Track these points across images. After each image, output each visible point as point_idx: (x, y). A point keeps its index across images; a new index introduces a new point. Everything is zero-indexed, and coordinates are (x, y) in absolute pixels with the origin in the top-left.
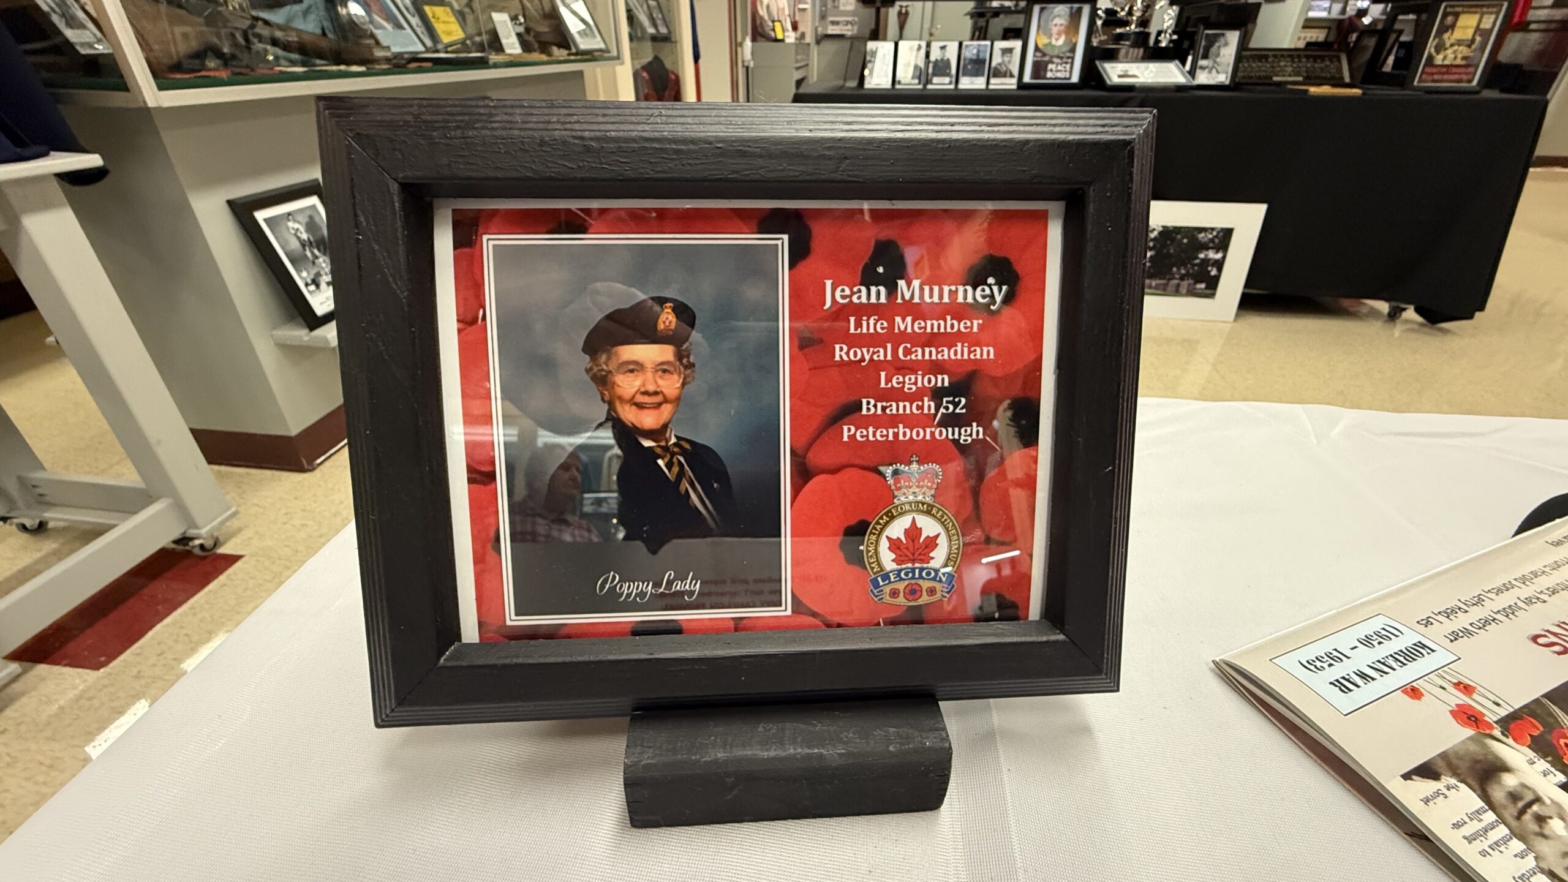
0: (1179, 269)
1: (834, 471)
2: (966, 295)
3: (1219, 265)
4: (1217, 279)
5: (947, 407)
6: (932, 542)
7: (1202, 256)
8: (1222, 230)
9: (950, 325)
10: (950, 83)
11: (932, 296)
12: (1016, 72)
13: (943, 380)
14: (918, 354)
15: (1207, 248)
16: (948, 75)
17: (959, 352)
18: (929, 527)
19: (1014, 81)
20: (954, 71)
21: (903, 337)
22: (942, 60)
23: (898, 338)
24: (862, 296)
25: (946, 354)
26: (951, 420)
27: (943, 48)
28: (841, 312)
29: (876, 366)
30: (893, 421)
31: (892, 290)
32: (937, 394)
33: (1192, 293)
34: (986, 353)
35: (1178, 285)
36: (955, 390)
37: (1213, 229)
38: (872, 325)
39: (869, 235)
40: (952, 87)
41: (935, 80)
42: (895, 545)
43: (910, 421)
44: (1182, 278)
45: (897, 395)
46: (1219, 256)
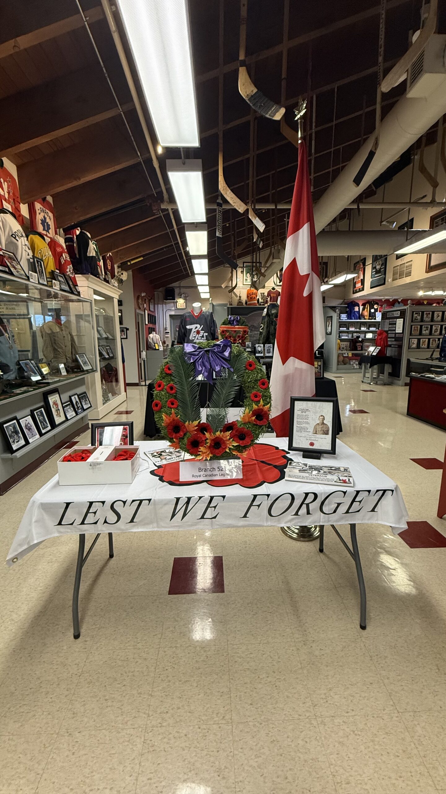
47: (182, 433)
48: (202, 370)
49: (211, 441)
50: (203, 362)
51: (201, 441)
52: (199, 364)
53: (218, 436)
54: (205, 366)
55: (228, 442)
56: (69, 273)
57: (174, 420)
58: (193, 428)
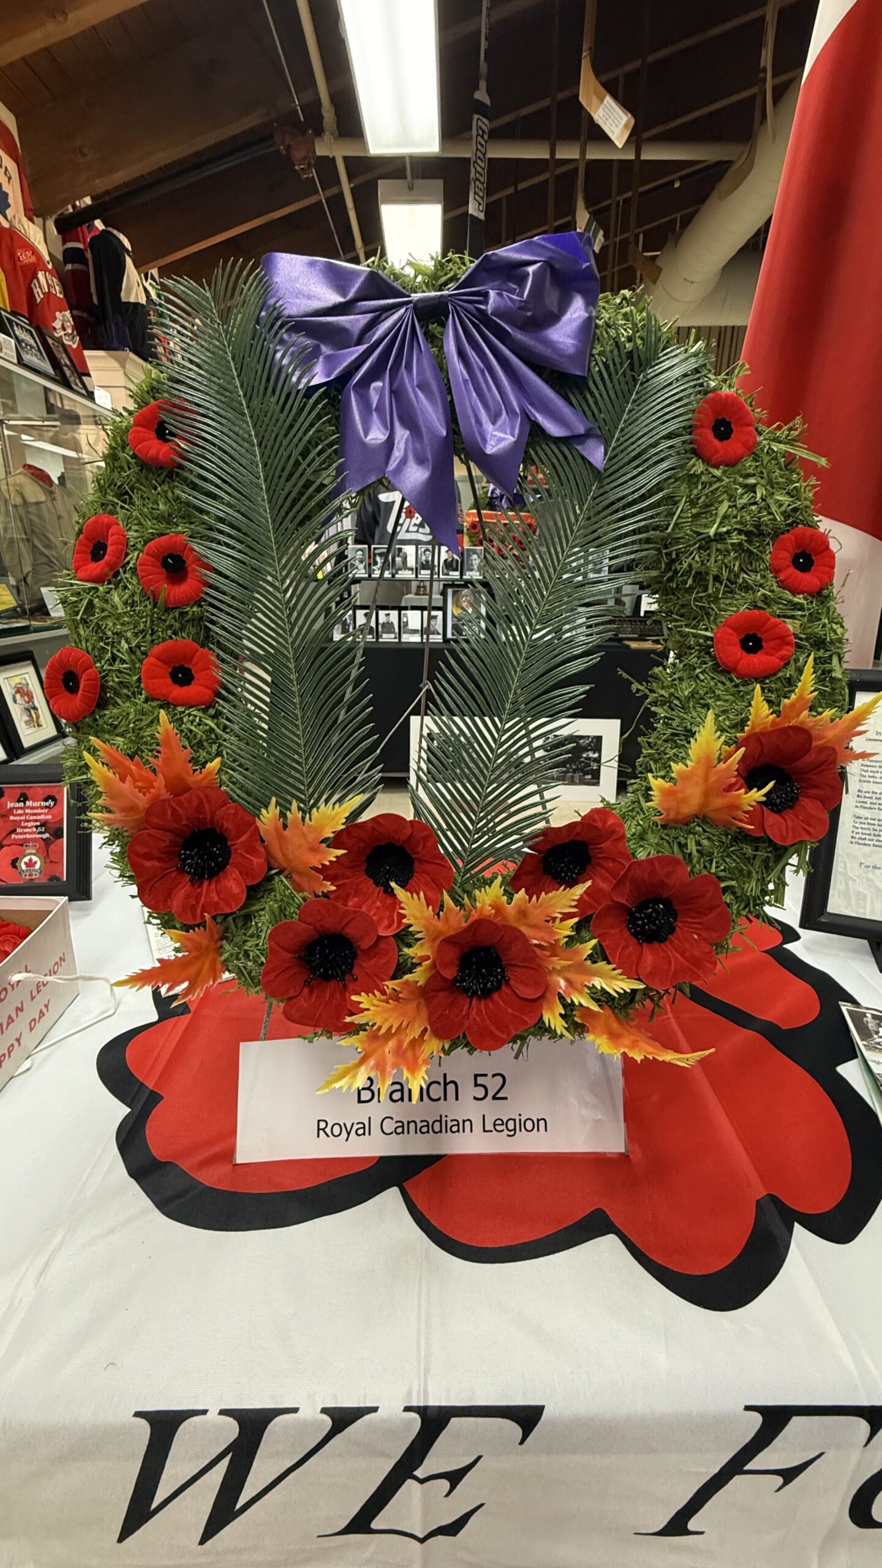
0: (571, 765)
1: (9, 846)
2: (44, 804)
3: (598, 760)
4: (598, 771)
5: (39, 829)
6: (36, 863)
7: (585, 755)
8: (595, 737)
9: (39, 811)
10: (395, 638)
11: (36, 804)
12: (441, 631)
13: (38, 824)
14: (32, 818)
15: (588, 751)
16: (393, 632)
17: (42, 817)
18: (35, 858)
19: (440, 637)
20: (397, 630)
21: (28, 814)
22: (388, 623)
23: (26, 814)
24: (17, 805)
25: (39, 817)
26: (40, 833)
27: (388, 615)
28: (12, 809)
29: (21, 821)
30: (25, 833)
31: (25, 803)
32: (37, 827)
33: (583, 782)
34: (49, 817)
35: (573, 777)
36: (41, 826)
37: (588, 737)
38: (20, 812)
39: (19, 792)
40: (397, 640)
41: (384, 636)
42: (26, 863)
43: (30, 833)
44: (574, 771)
45: (26, 827)
46: (596, 755)
47: (233, 883)
48: (390, 443)
49: (439, 952)
50: (397, 393)
51: (365, 944)
52: (374, 398)
53: (489, 911)
54: (410, 421)
55: (558, 963)
56: (62, 333)
57: (179, 788)
58: (313, 850)
